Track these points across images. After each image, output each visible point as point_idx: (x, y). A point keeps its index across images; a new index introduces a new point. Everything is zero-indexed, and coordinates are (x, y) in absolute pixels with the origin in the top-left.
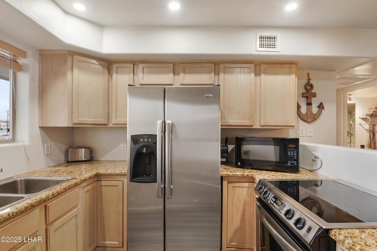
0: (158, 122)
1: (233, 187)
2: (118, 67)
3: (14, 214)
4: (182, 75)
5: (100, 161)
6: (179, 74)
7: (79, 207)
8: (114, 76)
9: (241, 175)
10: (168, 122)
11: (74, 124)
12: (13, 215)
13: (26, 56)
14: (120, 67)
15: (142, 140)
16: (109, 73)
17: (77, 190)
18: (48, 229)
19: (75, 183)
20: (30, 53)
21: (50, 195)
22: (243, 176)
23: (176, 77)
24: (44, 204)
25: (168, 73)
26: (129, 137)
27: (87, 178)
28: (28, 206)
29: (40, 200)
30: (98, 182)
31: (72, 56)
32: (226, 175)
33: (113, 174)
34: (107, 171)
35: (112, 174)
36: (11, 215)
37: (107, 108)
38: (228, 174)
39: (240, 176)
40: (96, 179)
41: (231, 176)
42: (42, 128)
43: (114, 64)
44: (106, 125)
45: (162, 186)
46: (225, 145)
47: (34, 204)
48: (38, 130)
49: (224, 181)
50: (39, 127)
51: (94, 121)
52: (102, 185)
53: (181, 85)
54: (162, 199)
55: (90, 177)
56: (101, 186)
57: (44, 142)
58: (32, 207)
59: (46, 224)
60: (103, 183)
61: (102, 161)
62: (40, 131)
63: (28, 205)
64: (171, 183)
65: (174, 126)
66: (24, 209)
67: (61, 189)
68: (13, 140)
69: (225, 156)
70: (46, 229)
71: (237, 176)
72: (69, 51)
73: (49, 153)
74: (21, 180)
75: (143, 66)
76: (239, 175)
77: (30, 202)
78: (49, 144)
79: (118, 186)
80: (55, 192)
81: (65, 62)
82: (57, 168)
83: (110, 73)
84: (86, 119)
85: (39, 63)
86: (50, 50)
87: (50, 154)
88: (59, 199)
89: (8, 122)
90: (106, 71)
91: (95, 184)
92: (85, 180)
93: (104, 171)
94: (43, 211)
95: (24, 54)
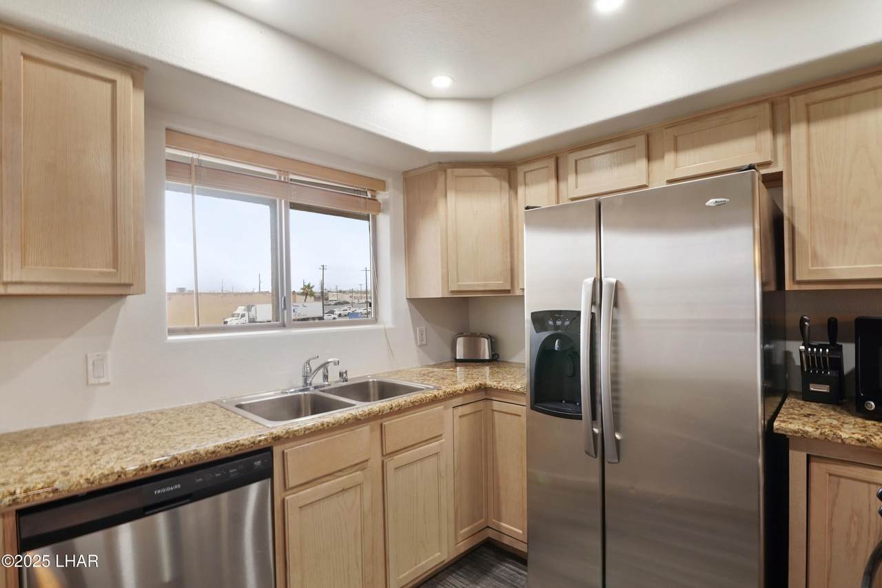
0: (586, 281)
1: (830, 475)
2: (528, 172)
3: (330, 425)
4: (670, 158)
5: (510, 363)
6: (662, 157)
7: (444, 440)
8: (521, 190)
9: (858, 440)
10: (608, 280)
11: (453, 292)
12: (328, 426)
13: (385, 187)
14: (531, 171)
15: (551, 323)
16: (510, 186)
17: (438, 408)
18: (385, 463)
19: (433, 395)
20: (389, 181)
21: (386, 408)
22: (864, 445)
23: (656, 165)
24: (379, 421)
25: (633, 160)
26: (528, 317)
27: (458, 392)
28: (349, 419)
29: (369, 414)
30: (489, 402)
31: (445, 171)
32: (796, 432)
33: (510, 389)
34: (500, 382)
35: (507, 390)
36: (325, 426)
37: (509, 259)
38: (807, 432)
39: (853, 443)
40: (481, 395)
41: (816, 439)
42: (411, 301)
43: (519, 168)
44: (509, 291)
45: (596, 430)
46: (829, 343)
47: (359, 417)
48: (405, 305)
49: (794, 449)
50: (407, 299)
51: (485, 285)
52: (494, 408)
53: (669, 182)
54: (598, 461)
55: (466, 390)
56: (493, 410)
57: (415, 324)
58: (357, 421)
59: (383, 455)
60: (496, 405)
61: (514, 363)
62: (409, 304)
63: (350, 416)
64: (617, 428)
65: (623, 289)
66: (343, 422)
67: (405, 401)
68: (376, 321)
69: (829, 376)
70: (383, 462)
71: (840, 441)
72: (440, 163)
73: (424, 342)
74: (373, 381)
75: (575, 158)
76: (847, 442)
77: (354, 413)
78: (424, 328)
79: (520, 416)
80: (394, 405)
81: (435, 185)
82: (431, 369)
83: (513, 186)
84: (471, 282)
85: (404, 194)
86: (415, 169)
87: (426, 345)
88: (403, 418)
89: (366, 292)
90: (506, 185)
91: (481, 405)
92: (454, 395)
93: (495, 383)
94: (378, 433)
95: (382, 185)
